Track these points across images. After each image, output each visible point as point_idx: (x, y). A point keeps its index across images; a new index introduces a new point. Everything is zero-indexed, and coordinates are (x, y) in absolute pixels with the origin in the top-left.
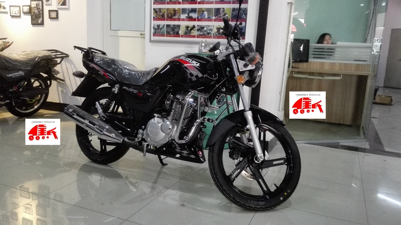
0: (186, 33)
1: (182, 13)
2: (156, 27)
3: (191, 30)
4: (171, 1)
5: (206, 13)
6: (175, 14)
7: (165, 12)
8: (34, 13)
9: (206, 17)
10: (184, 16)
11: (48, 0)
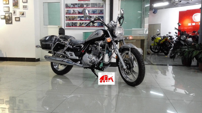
0: (80, 25)
1: (78, 18)
2: (67, 23)
3: (82, 24)
4: (73, 13)
6: (75, 18)
7: (71, 18)
9: (88, 19)
10: (79, 19)
11: (14, 13)
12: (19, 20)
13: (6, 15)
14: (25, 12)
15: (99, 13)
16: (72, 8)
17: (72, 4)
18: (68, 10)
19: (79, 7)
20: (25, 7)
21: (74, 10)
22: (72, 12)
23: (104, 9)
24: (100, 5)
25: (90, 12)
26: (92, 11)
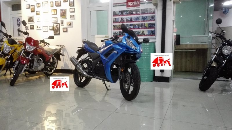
5: (137, 26)
7: (118, 26)
8: (55, 29)
9: (137, 27)
11: (62, 23)
12: (67, 31)
13: (54, 26)
14: (73, 22)
15: (150, 20)
16: (120, 16)
17: (120, 12)
18: (115, 19)
19: (127, 14)
20: (72, 17)
21: (122, 18)
22: (120, 20)
23: (156, 14)
24: (152, 10)
25: (140, 19)
26: (142, 18)
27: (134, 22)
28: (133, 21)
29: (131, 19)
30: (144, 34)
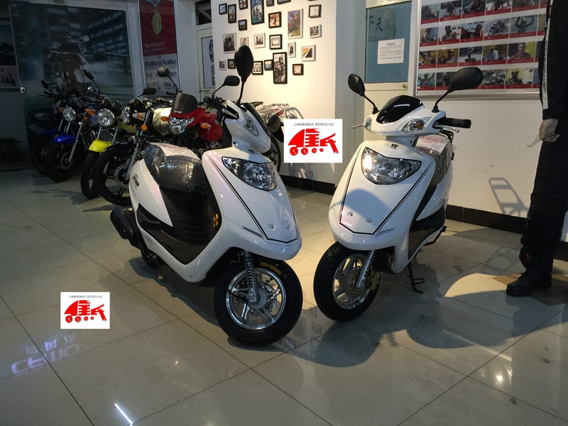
1: (461, 55)
2: (423, 78)
4: (444, 38)
5: (496, 52)
6: (450, 58)
7: (435, 56)
8: (276, 69)
9: (496, 58)
10: (462, 59)
11: (291, 52)
13: (275, 60)
14: (315, 48)
16: (442, 20)
19: (467, 14)
20: (314, 32)
21: (448, 29)
25: (509, 28)
26: (517, 25)
27: (486, 38)
28: (485, 35)
29: (479, 27)
30: (520, 81)
